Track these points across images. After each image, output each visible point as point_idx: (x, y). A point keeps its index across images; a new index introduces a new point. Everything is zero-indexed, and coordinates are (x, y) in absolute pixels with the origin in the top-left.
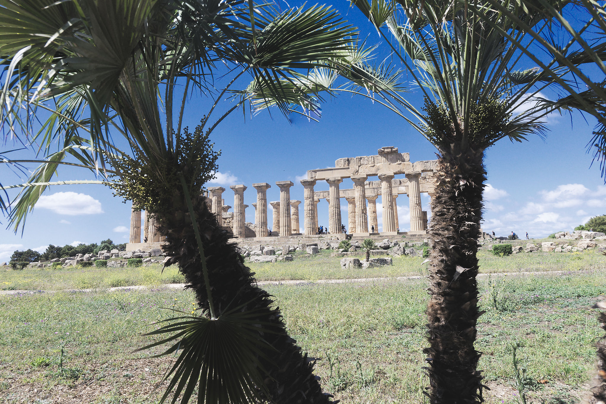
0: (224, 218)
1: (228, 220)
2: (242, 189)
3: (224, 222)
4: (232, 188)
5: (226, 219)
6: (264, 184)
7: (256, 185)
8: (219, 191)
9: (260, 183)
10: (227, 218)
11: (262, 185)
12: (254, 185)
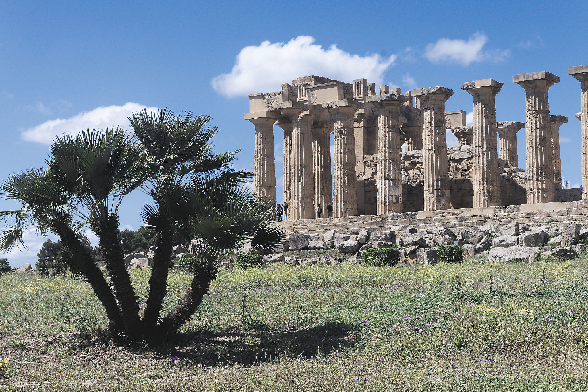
0: (455, 161)
1: (463, 165)
2: (490, 89)
3: (457, 169)
4: (467, 89)
5: (459, 161)
6: (540, 75)
7: (521, 79)
8: (437, 96)
9: (530, 74)
10: (462, 159)
11: (535, 77)
12: (517, 77)
